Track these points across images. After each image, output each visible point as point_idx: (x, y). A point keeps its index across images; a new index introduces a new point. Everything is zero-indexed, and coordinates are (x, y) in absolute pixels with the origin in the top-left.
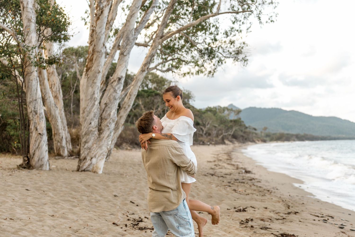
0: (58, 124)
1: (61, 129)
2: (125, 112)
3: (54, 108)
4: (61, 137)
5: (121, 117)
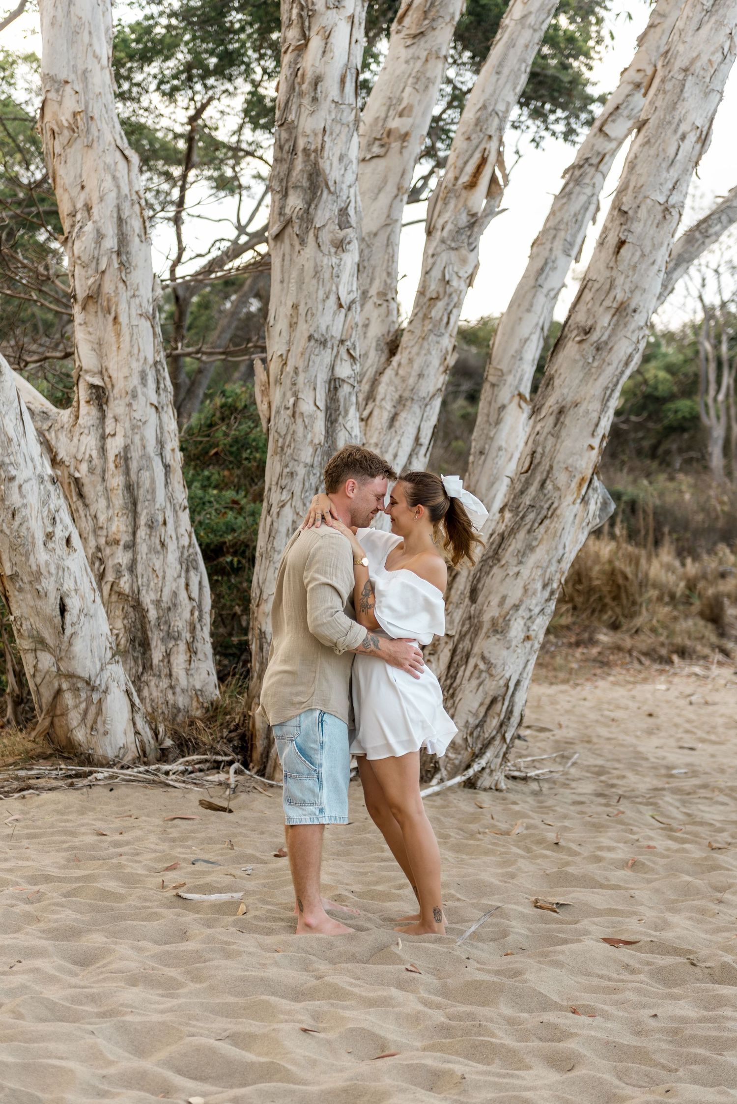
0: (15, 499)
1: (49, 536)
2: (589, 372)
4: (51, 606)
5: (561, 412)
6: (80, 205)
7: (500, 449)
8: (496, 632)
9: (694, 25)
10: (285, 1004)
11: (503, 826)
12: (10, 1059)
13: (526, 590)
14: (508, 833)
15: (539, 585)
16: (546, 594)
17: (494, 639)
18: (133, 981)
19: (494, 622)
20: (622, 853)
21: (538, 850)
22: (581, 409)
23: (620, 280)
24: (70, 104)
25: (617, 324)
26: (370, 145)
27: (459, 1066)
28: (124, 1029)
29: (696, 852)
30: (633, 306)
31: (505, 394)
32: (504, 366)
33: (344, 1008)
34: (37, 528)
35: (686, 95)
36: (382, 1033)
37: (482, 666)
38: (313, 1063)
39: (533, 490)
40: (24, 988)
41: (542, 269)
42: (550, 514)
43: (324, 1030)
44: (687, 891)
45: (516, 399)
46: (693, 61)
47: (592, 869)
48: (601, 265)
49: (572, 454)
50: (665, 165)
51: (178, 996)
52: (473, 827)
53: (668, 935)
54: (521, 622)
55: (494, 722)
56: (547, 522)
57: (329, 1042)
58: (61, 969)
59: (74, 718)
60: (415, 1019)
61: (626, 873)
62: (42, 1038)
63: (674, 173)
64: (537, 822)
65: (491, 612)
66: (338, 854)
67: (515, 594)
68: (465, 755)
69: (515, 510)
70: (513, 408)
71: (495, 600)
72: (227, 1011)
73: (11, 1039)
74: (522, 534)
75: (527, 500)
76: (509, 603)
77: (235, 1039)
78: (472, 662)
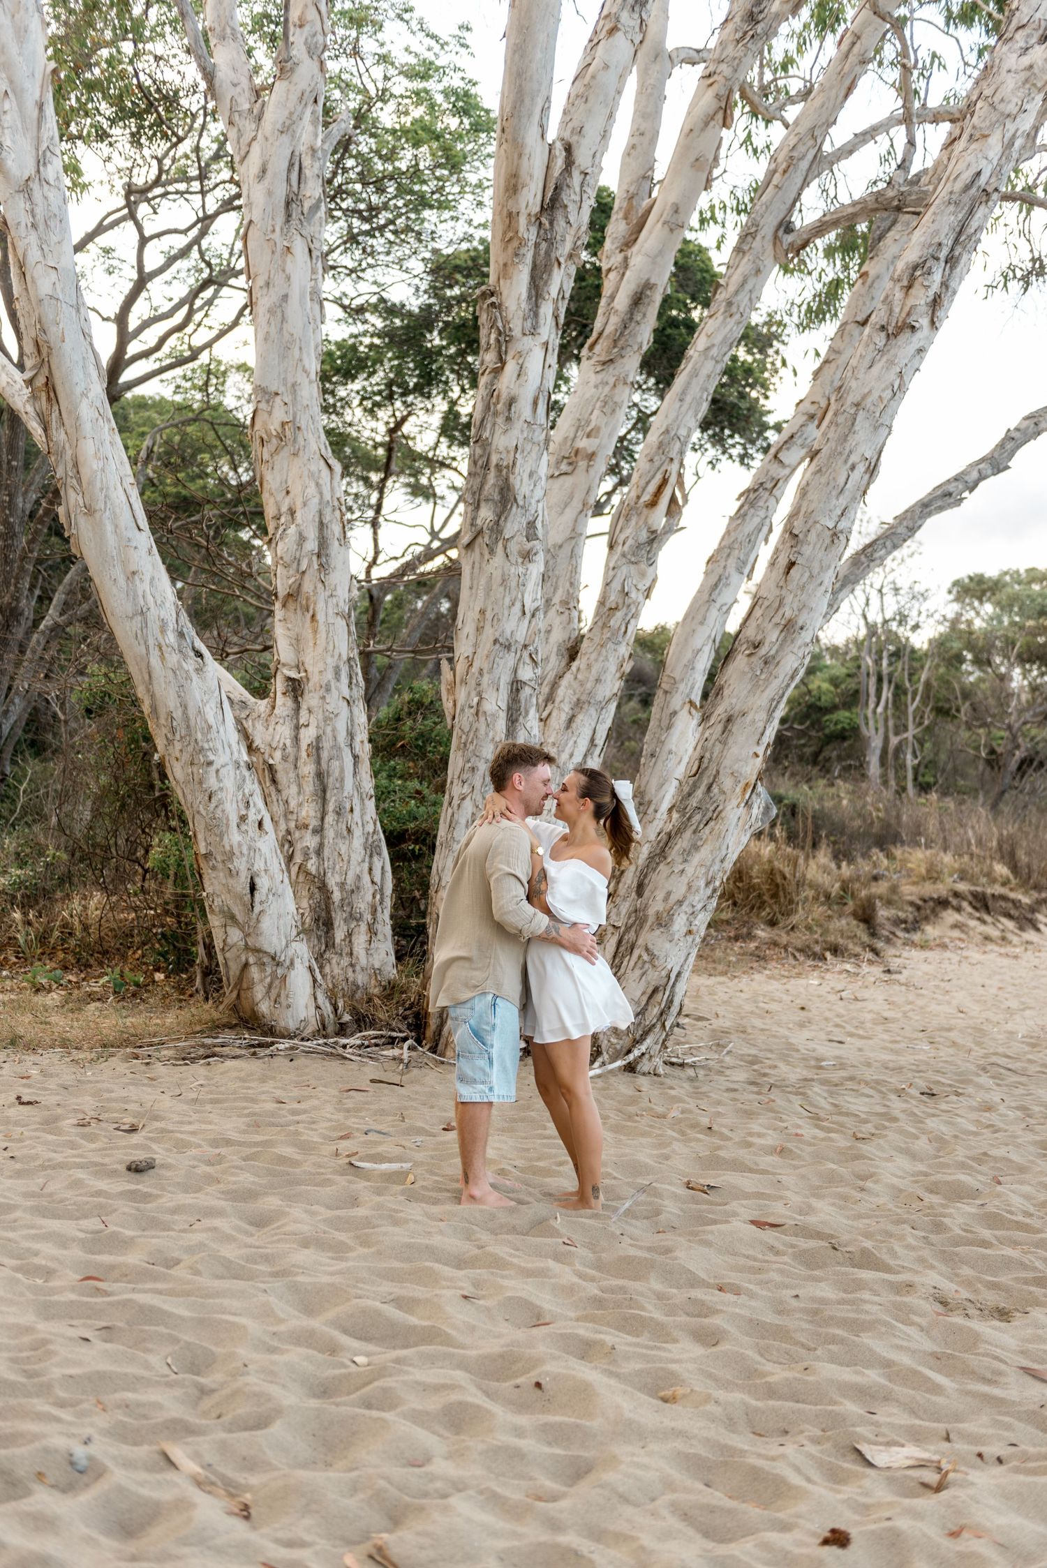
0: (212, 783)
1: (243, 818)
2: (757, 684)
3: (173, 658)
4: (242, 885)
5: (729, 720)
6: (284, 509)
7: (670, 752)
8: (660, 925)
9: (866, 363)
10: (447, 1271)
11: (660, 1109)
12: (186, 1314)
13: (690, 888)
14: (664, 1117)
15: (702, 883)
16: (709, 892)
17: (658, 932)
18: (305, 1243)
19: (658, 916)
20: (771, 1139)
21: (692, 1133)
22: (748, 718)
23: (789, 599)
24: (279, 415)
25: (785, 640)
26: (558, 463)
27: (610, 1337)
28: (295, 1288)
29: (842, 1142)
30: (800, 623)
31: (677, 701)
32: (677, 675)
33: (503, 1277)
34: (232, 811)
35: (856, 428)
36: (538, 1303)
37: (645, 957)
38: (472, 1329)
39: (699, 793)
40: (202, 1246)
41: (716, 585)
42: (715, 816)
43: (483, 1297)
44: (832, 1178)
45: (687, 706)
46: (864, 397)
47: (743, 1154)
48: (772, 585)
49: (738, 760)
50: (834, 493)
51: (346, 1260)
52: (632, 1109)
53: (812, 1220)
54: (684, 917)
55: (655, 1011)
56: (712, 823)
57: (488, 1309)
58: (239, 1229)
59: (259, 992)
60: (570, 1290)
61: (775, 1159)
62: (218, 1294)
63: (843, 501)
64: (692, 1106)
65: (656, 906)
66: (503, 1130)
67: (679, 891)
68: (627, 1041)
69: (682, 811)
70: (683, 715)
71: (660, 895)
72: (390, 1276)
73: (188, 1294)
74: (688, 834)
75: (694, 802)
76: (673, 898)
77: (400, 1302)
78: (636, 953)
